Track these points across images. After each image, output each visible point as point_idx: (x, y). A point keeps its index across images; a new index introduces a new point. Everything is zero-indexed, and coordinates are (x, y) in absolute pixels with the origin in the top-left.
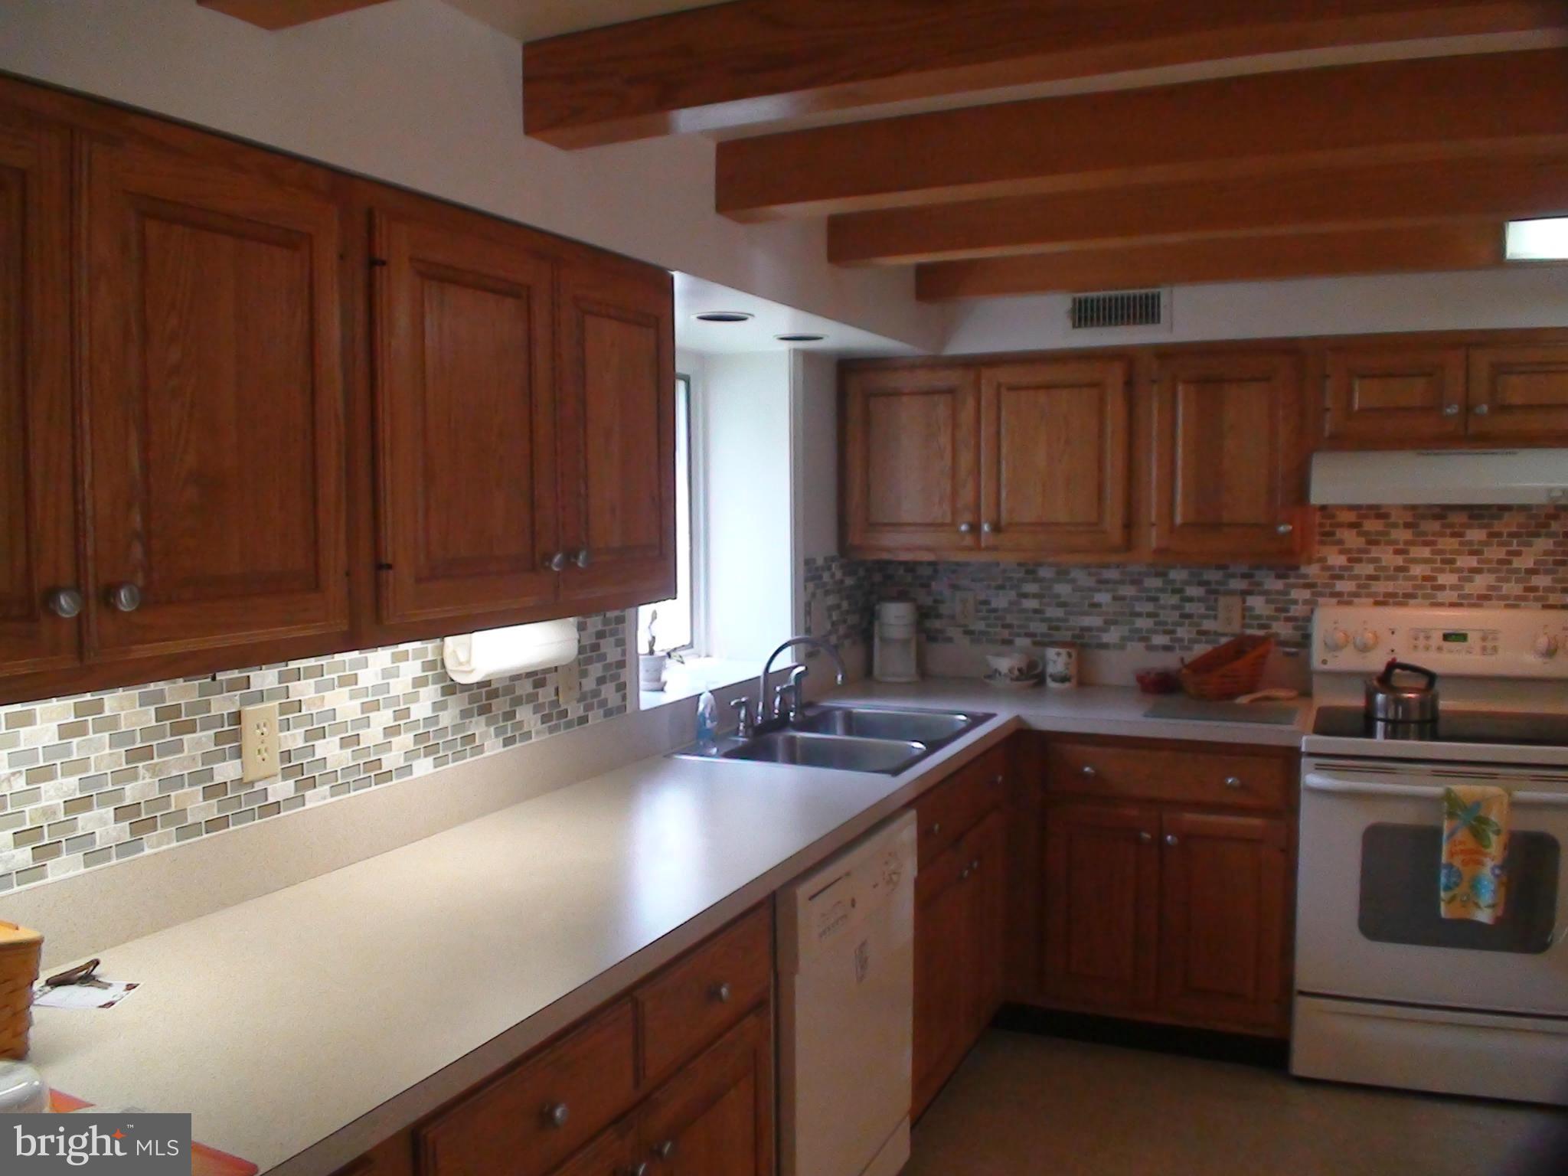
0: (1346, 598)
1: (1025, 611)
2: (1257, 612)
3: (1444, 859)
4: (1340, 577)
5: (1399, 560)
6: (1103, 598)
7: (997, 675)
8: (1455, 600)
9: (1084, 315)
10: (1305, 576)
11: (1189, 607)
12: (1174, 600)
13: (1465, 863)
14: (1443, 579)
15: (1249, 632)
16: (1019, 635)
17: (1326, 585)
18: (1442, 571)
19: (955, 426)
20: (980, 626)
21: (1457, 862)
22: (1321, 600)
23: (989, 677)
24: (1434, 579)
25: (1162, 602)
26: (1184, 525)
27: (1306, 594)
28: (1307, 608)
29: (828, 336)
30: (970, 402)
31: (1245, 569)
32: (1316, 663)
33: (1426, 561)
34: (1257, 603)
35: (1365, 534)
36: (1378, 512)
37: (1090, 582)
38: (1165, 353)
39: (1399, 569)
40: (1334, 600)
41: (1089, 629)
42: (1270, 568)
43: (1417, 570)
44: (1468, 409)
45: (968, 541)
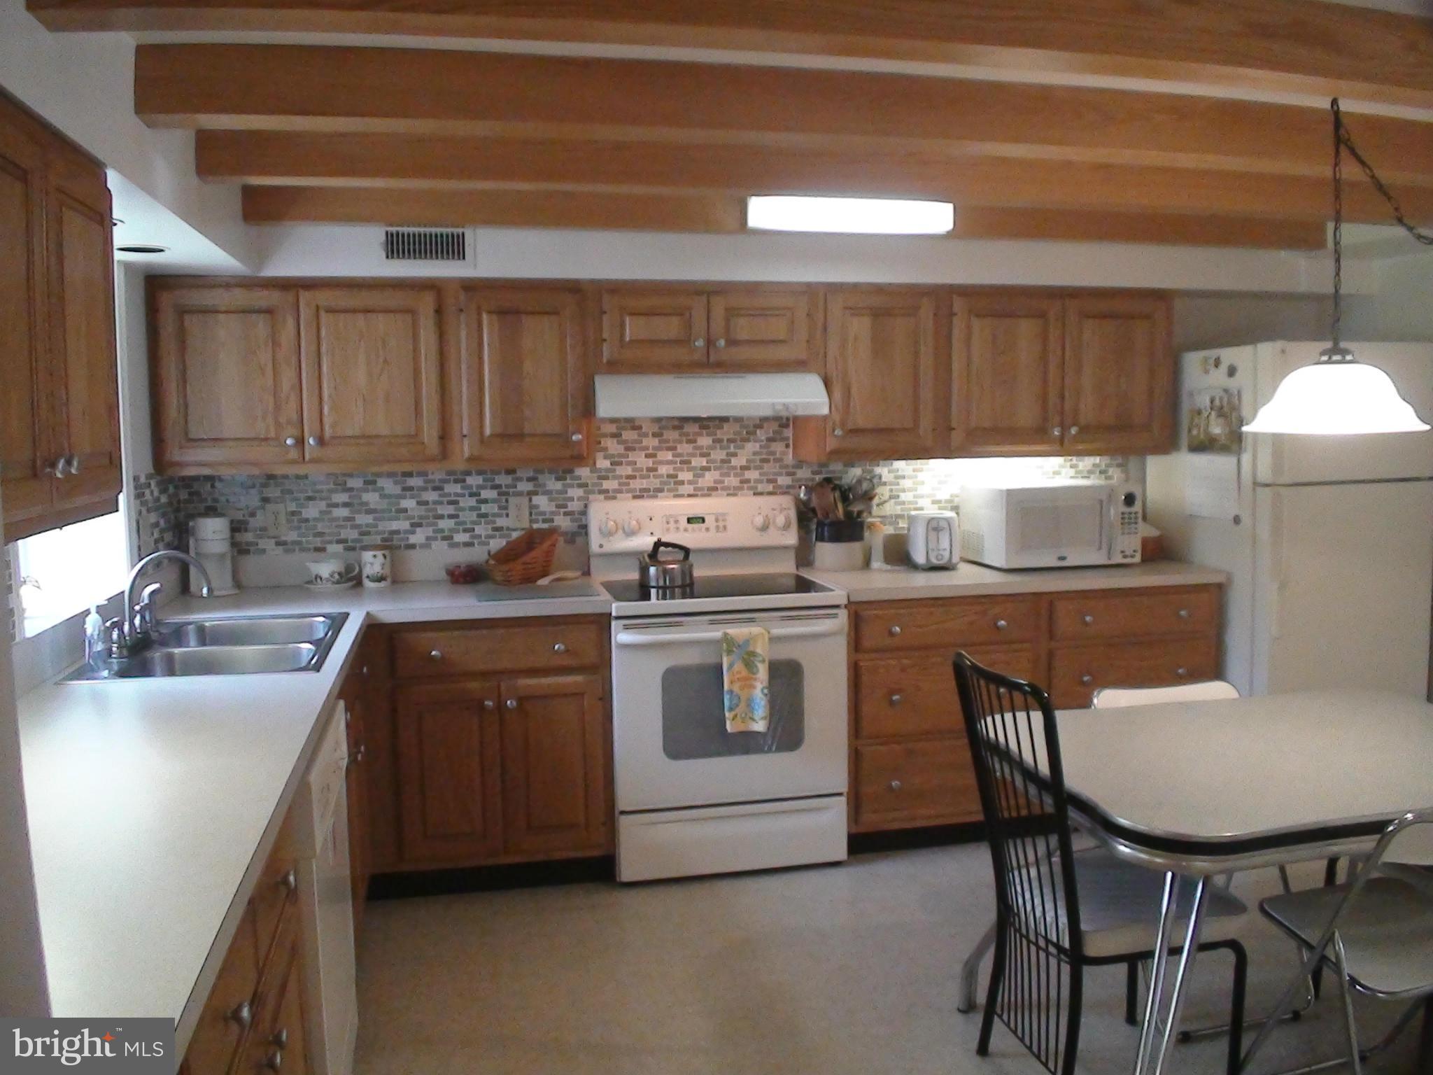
0: (611, 494)
1: (337, 519)
2: (542, 509)
3: (726, 687)
4: (607, 478)
5: (650, 462)
6: (409, 503)
7: (319, 580)
8: (692, 492)
9: (396, 247)
10: (579, 478)
11: (484, 508)
12: (472, 502)
13: (742, 688)
14: (683, 476)
15: (535, 526)
16: (330, 542)
17: (594, 485)
18: (682, 470)
19: (275, 344)
20: (292, 536)
21: (736, 688)
22: (591, 497)
23: (310, 582)
24: (676, 476)
25: (461, 504)
26: (492, 435)
27: (579, 492)
28: (582, 504)
29: (170, 249)
30: (290, 322)
31: (531, 474)
32: (594, 547)
33: (669, 463)
34: (541, 501)
35: (625, 442)
36: (631, 423)
37: (397, 490)
38: (471, 286)
39: (649, 470)
40: (602, 497)
41: (397, 532)
42: (550, 472)
43: (664, 470)
44: (710, 342)
45: (294, 454)
